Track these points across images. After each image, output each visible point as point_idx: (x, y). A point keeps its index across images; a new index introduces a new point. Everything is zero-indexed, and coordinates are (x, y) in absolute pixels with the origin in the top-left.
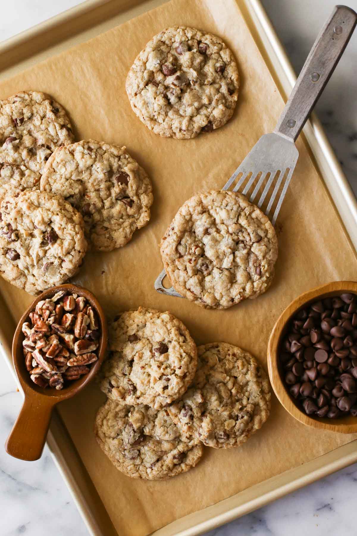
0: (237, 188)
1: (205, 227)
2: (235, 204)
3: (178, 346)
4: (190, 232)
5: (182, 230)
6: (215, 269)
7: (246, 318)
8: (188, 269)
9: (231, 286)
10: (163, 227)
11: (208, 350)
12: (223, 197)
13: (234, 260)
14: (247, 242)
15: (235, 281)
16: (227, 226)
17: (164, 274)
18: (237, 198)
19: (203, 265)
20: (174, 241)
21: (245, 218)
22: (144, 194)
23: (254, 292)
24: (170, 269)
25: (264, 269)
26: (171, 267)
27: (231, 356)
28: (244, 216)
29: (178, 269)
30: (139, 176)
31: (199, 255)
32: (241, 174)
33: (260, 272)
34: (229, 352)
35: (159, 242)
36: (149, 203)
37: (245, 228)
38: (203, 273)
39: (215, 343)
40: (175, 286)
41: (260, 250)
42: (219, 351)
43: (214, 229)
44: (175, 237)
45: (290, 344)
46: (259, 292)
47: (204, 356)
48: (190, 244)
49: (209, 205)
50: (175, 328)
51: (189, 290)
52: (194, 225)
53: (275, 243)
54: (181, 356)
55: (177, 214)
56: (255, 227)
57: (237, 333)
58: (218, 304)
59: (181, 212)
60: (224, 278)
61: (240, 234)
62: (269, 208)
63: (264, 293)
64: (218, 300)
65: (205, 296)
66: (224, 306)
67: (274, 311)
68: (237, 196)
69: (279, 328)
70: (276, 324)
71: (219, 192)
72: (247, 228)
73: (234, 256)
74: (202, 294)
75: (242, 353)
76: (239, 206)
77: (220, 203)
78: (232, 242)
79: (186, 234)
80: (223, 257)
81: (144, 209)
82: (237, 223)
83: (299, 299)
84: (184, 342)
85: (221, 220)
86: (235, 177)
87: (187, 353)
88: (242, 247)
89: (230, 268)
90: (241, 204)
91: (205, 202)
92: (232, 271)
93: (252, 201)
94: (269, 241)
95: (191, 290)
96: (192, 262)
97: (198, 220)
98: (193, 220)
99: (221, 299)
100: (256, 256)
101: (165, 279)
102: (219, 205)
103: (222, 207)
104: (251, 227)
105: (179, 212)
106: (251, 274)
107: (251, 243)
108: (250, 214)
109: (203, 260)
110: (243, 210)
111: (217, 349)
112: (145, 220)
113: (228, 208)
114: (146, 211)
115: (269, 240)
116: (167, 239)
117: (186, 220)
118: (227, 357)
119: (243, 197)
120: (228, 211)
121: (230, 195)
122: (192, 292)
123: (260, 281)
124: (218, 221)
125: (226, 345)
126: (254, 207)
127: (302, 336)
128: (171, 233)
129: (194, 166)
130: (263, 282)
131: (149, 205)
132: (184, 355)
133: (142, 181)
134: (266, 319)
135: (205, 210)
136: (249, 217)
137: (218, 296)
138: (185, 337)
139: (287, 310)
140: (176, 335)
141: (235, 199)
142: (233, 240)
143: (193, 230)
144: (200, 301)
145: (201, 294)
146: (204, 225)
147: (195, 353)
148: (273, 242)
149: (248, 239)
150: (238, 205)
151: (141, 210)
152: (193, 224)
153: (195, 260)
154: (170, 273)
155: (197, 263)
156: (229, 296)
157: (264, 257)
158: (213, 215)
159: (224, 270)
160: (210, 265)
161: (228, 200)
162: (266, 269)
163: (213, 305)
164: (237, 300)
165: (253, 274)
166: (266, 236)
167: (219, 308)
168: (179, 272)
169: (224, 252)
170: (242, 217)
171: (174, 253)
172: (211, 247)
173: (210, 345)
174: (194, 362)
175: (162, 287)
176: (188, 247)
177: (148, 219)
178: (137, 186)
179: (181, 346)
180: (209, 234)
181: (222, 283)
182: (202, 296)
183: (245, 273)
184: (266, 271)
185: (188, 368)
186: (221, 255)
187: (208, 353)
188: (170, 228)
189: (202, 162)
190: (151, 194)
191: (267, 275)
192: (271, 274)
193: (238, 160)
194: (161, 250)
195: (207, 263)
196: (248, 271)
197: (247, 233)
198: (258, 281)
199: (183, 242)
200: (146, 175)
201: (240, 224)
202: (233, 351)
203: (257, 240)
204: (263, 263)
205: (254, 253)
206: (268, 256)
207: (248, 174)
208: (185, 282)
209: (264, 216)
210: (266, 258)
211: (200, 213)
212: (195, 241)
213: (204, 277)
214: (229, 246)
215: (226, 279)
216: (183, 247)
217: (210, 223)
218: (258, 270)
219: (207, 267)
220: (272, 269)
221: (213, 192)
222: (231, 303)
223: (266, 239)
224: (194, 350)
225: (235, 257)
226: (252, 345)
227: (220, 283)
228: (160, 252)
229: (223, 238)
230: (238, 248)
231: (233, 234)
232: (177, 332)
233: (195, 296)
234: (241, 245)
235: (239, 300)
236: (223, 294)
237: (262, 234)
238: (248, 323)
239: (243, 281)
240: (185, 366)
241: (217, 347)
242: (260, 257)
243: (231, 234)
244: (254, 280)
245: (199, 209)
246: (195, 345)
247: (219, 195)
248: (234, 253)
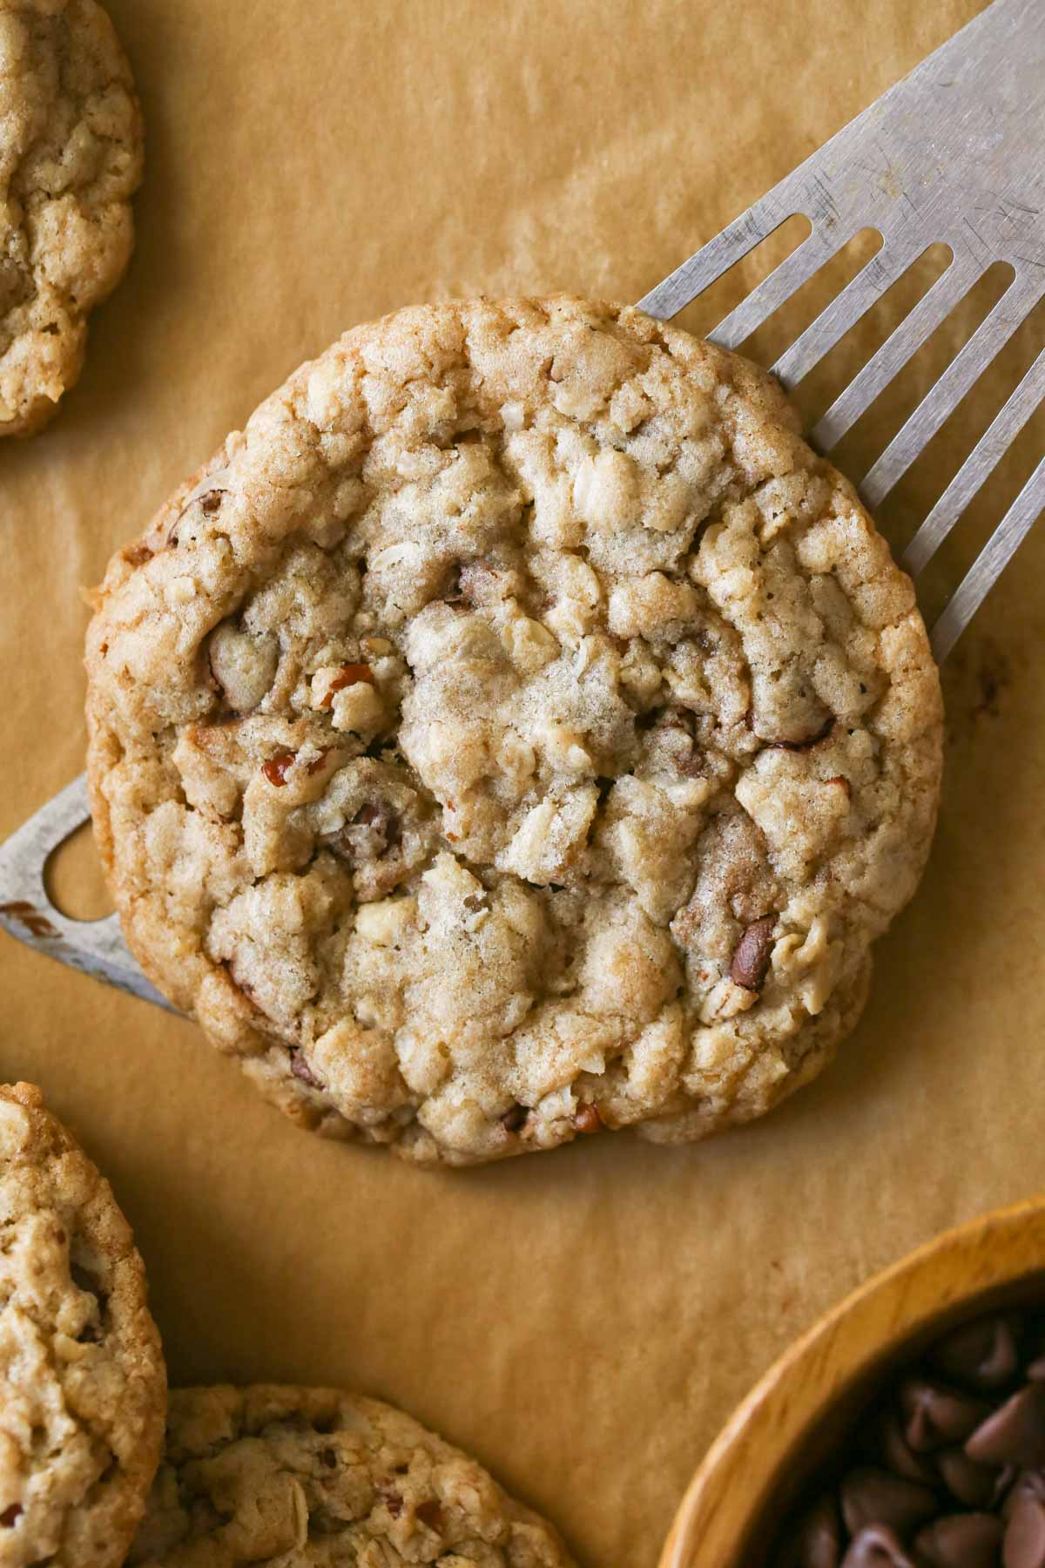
0: (741, 322)
1: (441, 547)
2: (702, 434)
3: (32, 1357)
4: (329, 553)
5: (277, 527)
6: (444, 861)
7: (590, 1270)
8: (248, 822)
9: (532, 1015)
10: (153, 474)
11: (258, 1433)
12: (622, 363)
13: (593, 837)
14: (718, 725)
15: (564, 986)
16: (604, 580)
17: (78, 806)
18: (724, 391)
19: (364, 812)
20: (199, 590)
21: (747, 547)
22: (67, 199)
23: (683, 1101)
24: (120, 784)
25: (793, 948)
26: (136, 770)
27: (404, 1515)
28: (741, 537)
29: (181, 797)
30: (63, 59)
31: (355, 734)
32: (794, 225)
33: (764, 964)
34: (402, 1485)
35: (93, 575)
36: (89, 272)
37: (730, 626)
38: (351, 872)
39: (320, 1396)
40: (128, 918)
41: (795, 807)
42: (328, 1457)
43: (507, 579)
44: (208, 564)
45: (844, 1541)
46: (717, 1104)
47: (210, 1467)
48: (315, 641)
49: (514, 396)
50: (46, 1215)
51: (225, 966)
52: (372, 514)
53: (919, 786)
54: (39, 1432)
55: (265, 406)
56: (804, 634)
57: (497, 1361)
58: (405, 1119)
59: (301, 394)
60: (492, 942)
61: (683, 659)
62: (939, 521)
63: (758, 1124)
64: (408, 1091)
65: (330, 1037)
66: (442, 1146)
67: (798, 1266)
68: (726, 376)
69: (784, 1412)
70: (775, 1372)
71: (605, 321)
72: (748, 628)
73: (602, 802)
74: (307, 1020)
75: (489, 1512)
76: (728, 456)
77: (595, 401)
78: (614, 700)
79: (299, 563)
80: (523, 793)
81: (43, 309)
82: (679, 572)
83: (990, 1233)
84: (86, 1335)
85: (566, 527)
86: (752, 240)
87: (84, 1424)
88: (676, 757)
89: (556, 888)
90: (740, 444)
91: (485, 362)
92: (562, 907)
93: (830, 444)
94: (878, 760)
95: (239, 976)
96: (288, 774)
97: (405, 482)
98: (370, 470)
99: (436, 1094)
100: (762, 846)
101: (77, 847)
102: (583, 413)
103: (602, 431)
104: (776, 630)
105: (285, 392)
106: (692, 959)
107: (747, 745)
108: (792, 533)
109: (369, 780)
110: (747, 488)
111: (318, 1441)
112: (30, 392)
113: (646, 450)
114: (52, 328)
115: (881, 749)
116: (153, 567)
117: (321, 460)
118: (381, 1515)
119: (771, 395)
120: (634, 470)
121: (677, 362)
122: (242, 990)
123: (748, 1027)
124: (547, 526)
125: (391, 1422)
126: (831, 486)
127: (946, 1504)
128: (191, 527)
129: (480, 90)
130: (764, 1045)
131: (85, 291)
132: (61, 1427)
133: (78, 101)
134: (724, 1309)
135: (471, 422)
136: (776, 551)
137: (416, 1061)
138: (103, 1300)
139: (875, 1295)
140: (39, 1271)
141: (710, 398)
142: (623, 688)
143: (354, 548)
144: (284, 1064)
145: (298, 1014)
146: (442, 532)
147: (144, 1434)
148: (904, 775)
149: (730, 705)
150: (716, 446)
151: (17, 313)
152: (366, 500)
153: (313, 768)
154: (118, 814)
155: (322, 792)
156: (495, 1081)
157: (815, 866)
158: (525, 471)
159: (506, 885)
160: (415, 828)
161: (660, 394)
162: (805, 953)
163: (369, 1116)
164: (545, 1126)
165: (709, 966)
166: (868, 718)
167: (405, 1152)
168: (182, 823)
169: (538, 756)
170: (724, 539)
171: (176, 679)
172: (454, 698)
173: (280, 1398)
174: (124, 1501)
175: (38, 900)
176: (286, 663)
177: (53, 391)
178: (27, 127)
179: (55, 1363)
180: (463, 604)
181: (471, 973)
182: (307, 1034)
183: (654, 950)
184: (806, 972)
185: (63, 1534)
186: (510, 772)
187: (249, 1453)
188: (197, 492)
189: (545, 78)
190: (116, 210)
191: (810, 1000)
192: (835, 999)
193: (808, 118)
194: (94, 639)
195: (398, 804)
196: (678, 941)
197: (736, 666)
198: (727, 1029)
199: (259, 616)
200: (113, 67)
201: (700, 589)
202: (432, 1482)
203: (791, 731)
204: (796, 908)
205: (750, 821)
206: (842, 866)
207: (846, 236)
208: (208, 907)
209: (890, 568)
210: (830, 878)
211: (432, 439)
212: (347, 630)
213: (351, 903)
214: (586, 724)
215: (506, 954)
216: (255, 650)
217: (490, 523)
218: (750, 949)
219: (392, 836)
220: (853, 962)
221: (562, 309)
222: (498, 1134)
223: (859, 742)
224: (147, 1411)
225: (604, 813)
226: (584, 1470)
227: (456, 976)
228: (81, 644)
229: (558, 655)
230: (646, 755)
231: (634, 649)
232: (49, 1253)
233: (258, 1023)
234: (673, 740)
235: (560, 1128)
236: (461, 1056)
237: (843, 700)
238: (590, 1309)
239: (618, 1002)
240: (53, 1509)
241: (327, 1423)
242: (788, 863)
243: (621, 645)
244: (708, 1013)
245: (435, 404)
246: (163, 1377)
247: (598, 339)
248: (605, 788)
